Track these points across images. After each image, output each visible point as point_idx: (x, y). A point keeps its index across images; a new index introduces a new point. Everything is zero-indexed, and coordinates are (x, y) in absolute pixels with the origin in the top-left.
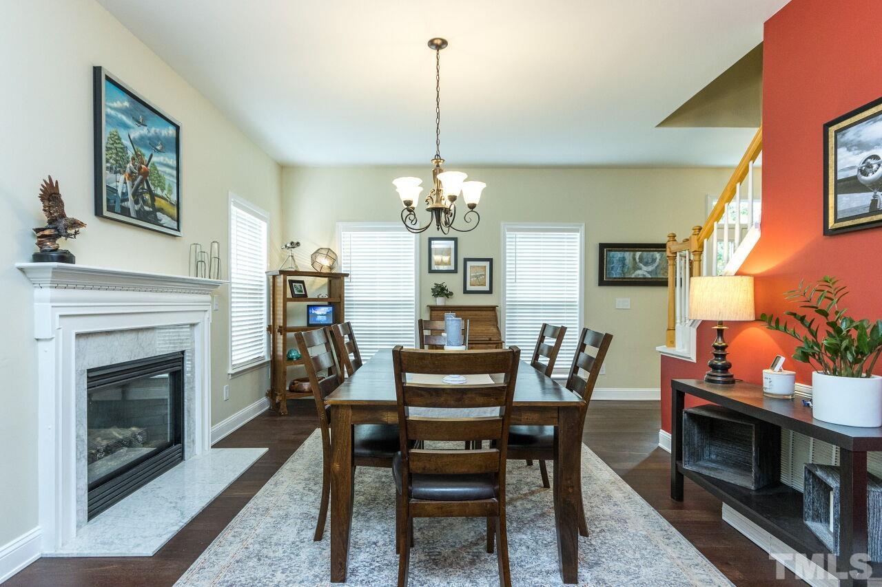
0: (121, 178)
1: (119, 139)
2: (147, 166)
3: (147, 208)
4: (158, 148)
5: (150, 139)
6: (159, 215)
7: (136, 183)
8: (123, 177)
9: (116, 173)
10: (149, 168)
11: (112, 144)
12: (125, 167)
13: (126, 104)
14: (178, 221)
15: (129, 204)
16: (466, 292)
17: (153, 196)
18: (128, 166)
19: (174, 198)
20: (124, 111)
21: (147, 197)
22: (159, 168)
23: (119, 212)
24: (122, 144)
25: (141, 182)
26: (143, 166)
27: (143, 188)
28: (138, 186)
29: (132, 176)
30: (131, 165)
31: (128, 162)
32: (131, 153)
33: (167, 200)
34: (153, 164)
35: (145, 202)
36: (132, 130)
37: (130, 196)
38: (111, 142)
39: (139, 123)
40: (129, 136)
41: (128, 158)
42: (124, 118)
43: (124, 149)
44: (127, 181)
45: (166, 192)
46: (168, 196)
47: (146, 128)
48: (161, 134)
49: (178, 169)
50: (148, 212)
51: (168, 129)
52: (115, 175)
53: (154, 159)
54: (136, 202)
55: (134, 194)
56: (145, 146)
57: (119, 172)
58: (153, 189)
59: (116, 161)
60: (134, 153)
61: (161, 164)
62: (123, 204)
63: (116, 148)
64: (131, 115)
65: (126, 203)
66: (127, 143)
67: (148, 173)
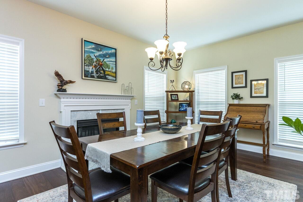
0: (91, 67)
1: (90, 56)
2: (102, 63)
3: (101, 75)
4: (107, 57)
5: (103, 55)
6: (107, 76)
7: (97, 68)
8: (92, 67)
9: (89, 66)
10: (103, 63)
11: (88, 58)
12: (93, 64)
13: (93, 46)
14: (116, 77)
15: (95, 74)
16: (251, 97)
17: (104, 71)
18: (94, 64)
19: (114, 71)
20: (93, 49)
21: (102, 72)
22: (107, 63)
23: (90, 77)
24: (91, 58)
25: (100, 67)
26: (100, 63)
27: (100, 69)
28: (98, 69)
29: (95, 66)
30: (95, 63)
31: (94, 63)
32: (95, 60)
33: (111, 72)
34: (105, 62)
35: (101, 73)
36: (95, 53)
37: (94, 72)
38: (87, 58)
39: (99, 51)
40: (94, 55)
41: (94, 61)
42: (92, 50)
43: (92, 59)
44: (93, 68)
45: (110, 69)
46: (112, 70)
47: (102, 52)
48: (108, 52)
49: (116, 62)
50: (102, 76)
51: (112, 50)
52: (88, 67)
53: (105, 60)
54: (97, 74)
55: (96, 72)
56: (102, 57)
57: (90, 66)
58: (104, 69)
59: (89, 63)
60: (96, 59)
61: (108, 61)
62: (92, 75)
63: (89, 59)
64: (95, 49)
65: (93, 74)
66: (93, 57)
67: (102, 64)
